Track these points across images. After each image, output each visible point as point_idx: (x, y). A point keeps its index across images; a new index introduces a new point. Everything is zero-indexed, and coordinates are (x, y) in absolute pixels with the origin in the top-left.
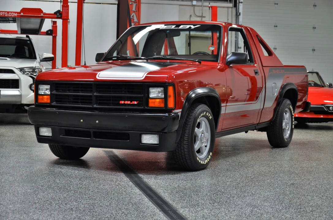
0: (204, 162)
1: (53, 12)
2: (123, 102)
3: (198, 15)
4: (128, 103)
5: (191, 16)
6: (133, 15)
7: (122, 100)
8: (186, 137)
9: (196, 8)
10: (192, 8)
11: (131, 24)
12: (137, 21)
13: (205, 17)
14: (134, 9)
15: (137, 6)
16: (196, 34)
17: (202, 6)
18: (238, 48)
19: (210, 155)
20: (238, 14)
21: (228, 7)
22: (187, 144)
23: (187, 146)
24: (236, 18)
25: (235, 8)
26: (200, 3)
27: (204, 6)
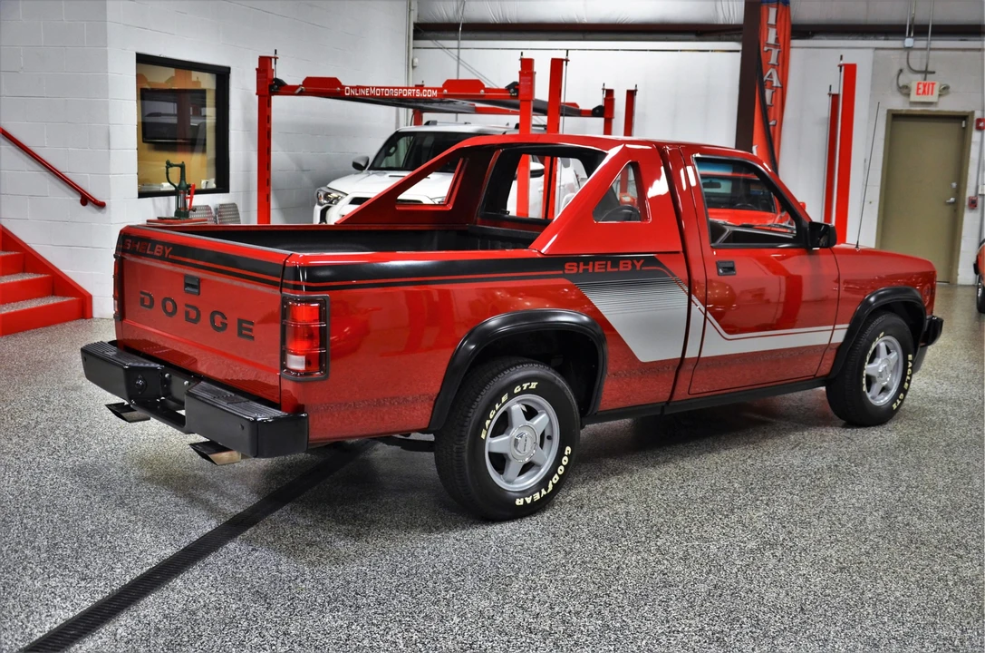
3: (917, 68)
5: (901, 71)
6: (771, 74)
9: (913, 53)
10: (906, 53)
11: (764, 92)
12: (779, 85)
13: (934, 73)
14: (773, 60)
15: (781, 54)
16: (910, 111)
17: (926, 49)
26: (922, 43)
27: (931, 49)
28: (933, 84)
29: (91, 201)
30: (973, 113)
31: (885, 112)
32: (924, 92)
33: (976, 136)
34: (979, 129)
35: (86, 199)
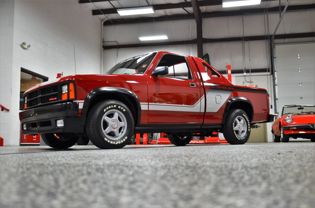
0: (116, 143)
3: (248, 81)
5: (244, 82)
7: (50, 98)
8: (92, 122)
9: (246, 77)
10: (244, 77)
13: (253, 82)
17: (250, 76)
19: (125, 138)
20: (274, 78)
21: (267, 75)
22: (92, 127)
23: (92, 128)
24: (273, 81)
25: (272, 75)
26: (248, 74)
27: (251, 76)
28: (253, 85)
29: (5, 109)
35: (3, 109)
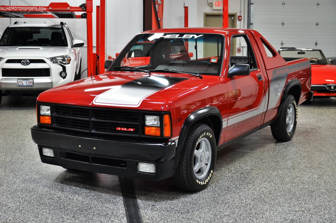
0: (205, 182)
1: (78, 6)
2: (119, 129)
4: (124, 130)
7: (119, 127)
11: (156, 6)
12: (161, 3)
16: (213, 13)
18: (250, 24)
19: (211, 172)
28: (222, 2)
30: (236, 13)
31: (203, 14)
32: (218, 5)
33: (238, 23)
34: (240, 20)
